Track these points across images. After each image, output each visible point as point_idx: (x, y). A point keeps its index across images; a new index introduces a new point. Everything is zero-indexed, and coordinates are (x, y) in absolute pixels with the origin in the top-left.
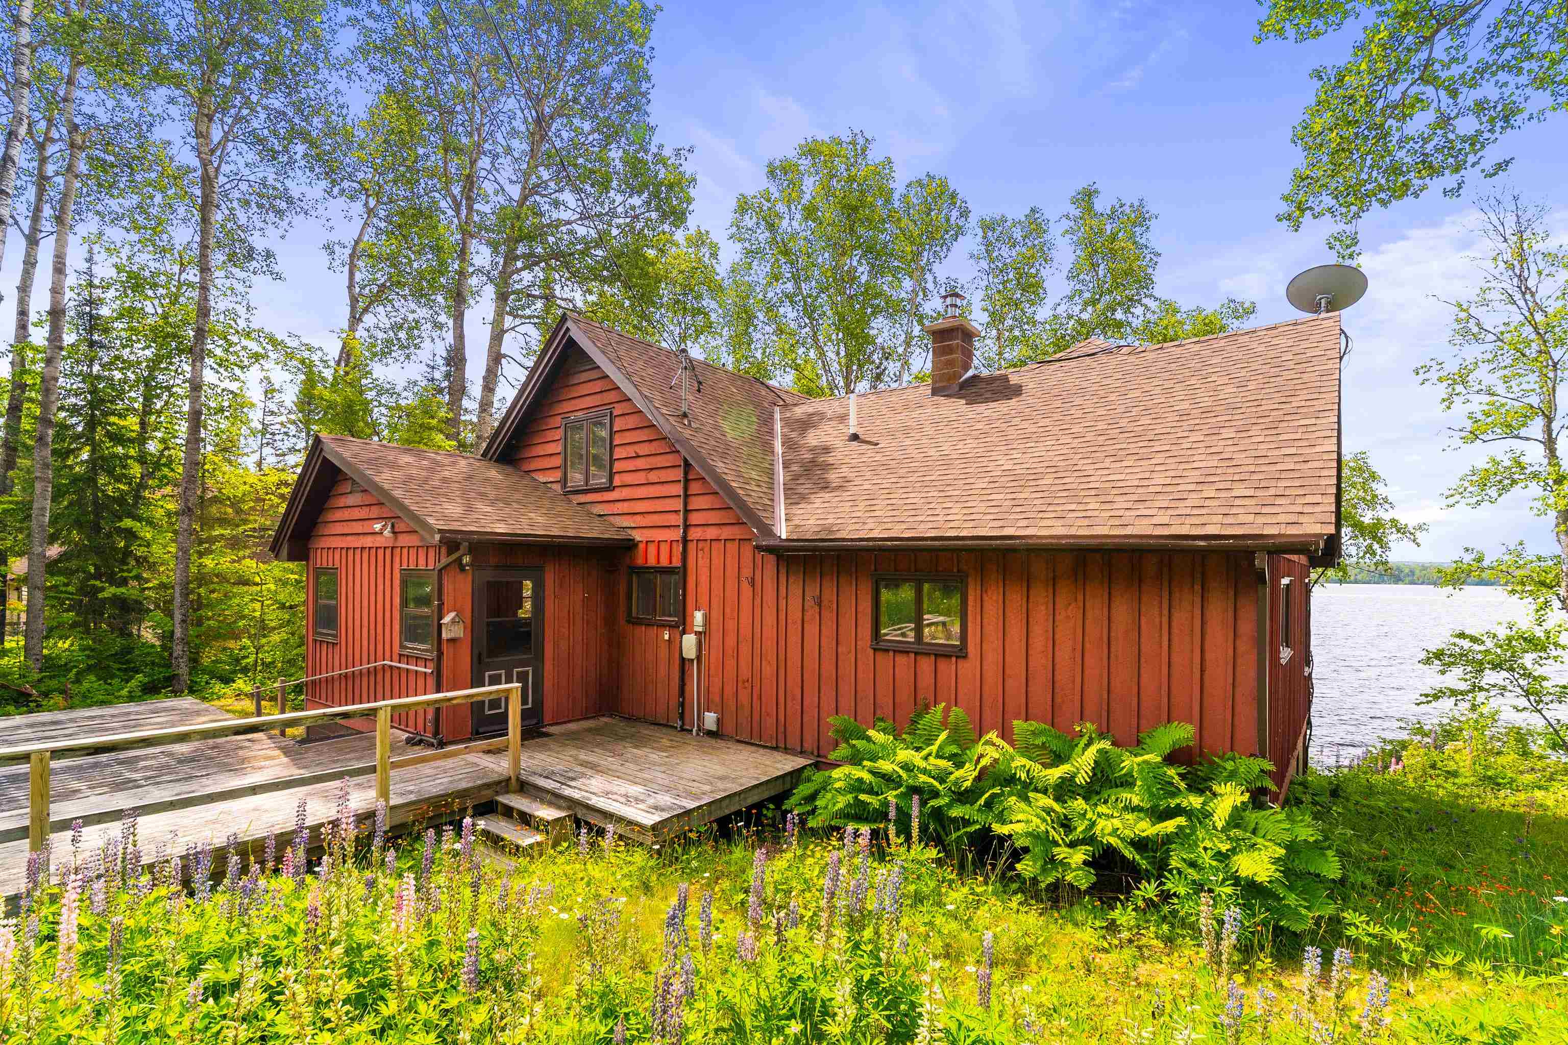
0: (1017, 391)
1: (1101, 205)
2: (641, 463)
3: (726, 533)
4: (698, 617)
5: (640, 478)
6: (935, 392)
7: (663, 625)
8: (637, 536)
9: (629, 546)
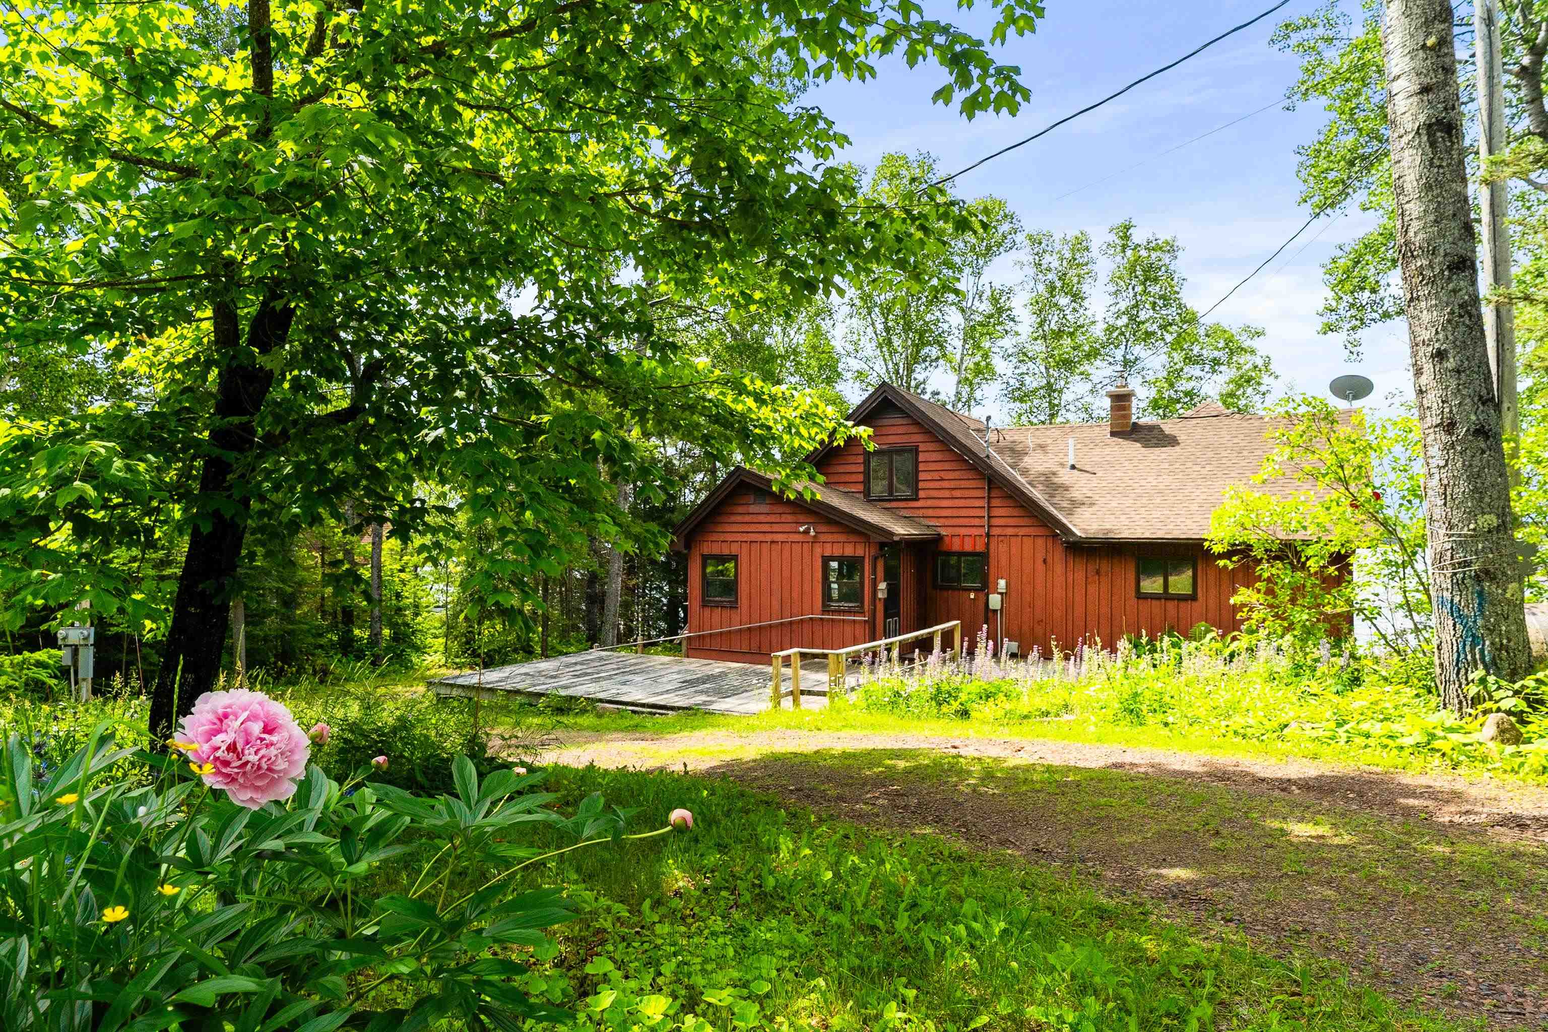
0: (1172, 441)
1: (1138, 236)
2: (945, 484)
3: (1022, 531)
4: (1002, 583)
5: (947, 494)
6: (1113, 434)
7: (970, 590)
8: (943, 532)
9: (939, 538)
